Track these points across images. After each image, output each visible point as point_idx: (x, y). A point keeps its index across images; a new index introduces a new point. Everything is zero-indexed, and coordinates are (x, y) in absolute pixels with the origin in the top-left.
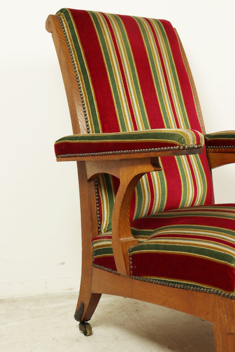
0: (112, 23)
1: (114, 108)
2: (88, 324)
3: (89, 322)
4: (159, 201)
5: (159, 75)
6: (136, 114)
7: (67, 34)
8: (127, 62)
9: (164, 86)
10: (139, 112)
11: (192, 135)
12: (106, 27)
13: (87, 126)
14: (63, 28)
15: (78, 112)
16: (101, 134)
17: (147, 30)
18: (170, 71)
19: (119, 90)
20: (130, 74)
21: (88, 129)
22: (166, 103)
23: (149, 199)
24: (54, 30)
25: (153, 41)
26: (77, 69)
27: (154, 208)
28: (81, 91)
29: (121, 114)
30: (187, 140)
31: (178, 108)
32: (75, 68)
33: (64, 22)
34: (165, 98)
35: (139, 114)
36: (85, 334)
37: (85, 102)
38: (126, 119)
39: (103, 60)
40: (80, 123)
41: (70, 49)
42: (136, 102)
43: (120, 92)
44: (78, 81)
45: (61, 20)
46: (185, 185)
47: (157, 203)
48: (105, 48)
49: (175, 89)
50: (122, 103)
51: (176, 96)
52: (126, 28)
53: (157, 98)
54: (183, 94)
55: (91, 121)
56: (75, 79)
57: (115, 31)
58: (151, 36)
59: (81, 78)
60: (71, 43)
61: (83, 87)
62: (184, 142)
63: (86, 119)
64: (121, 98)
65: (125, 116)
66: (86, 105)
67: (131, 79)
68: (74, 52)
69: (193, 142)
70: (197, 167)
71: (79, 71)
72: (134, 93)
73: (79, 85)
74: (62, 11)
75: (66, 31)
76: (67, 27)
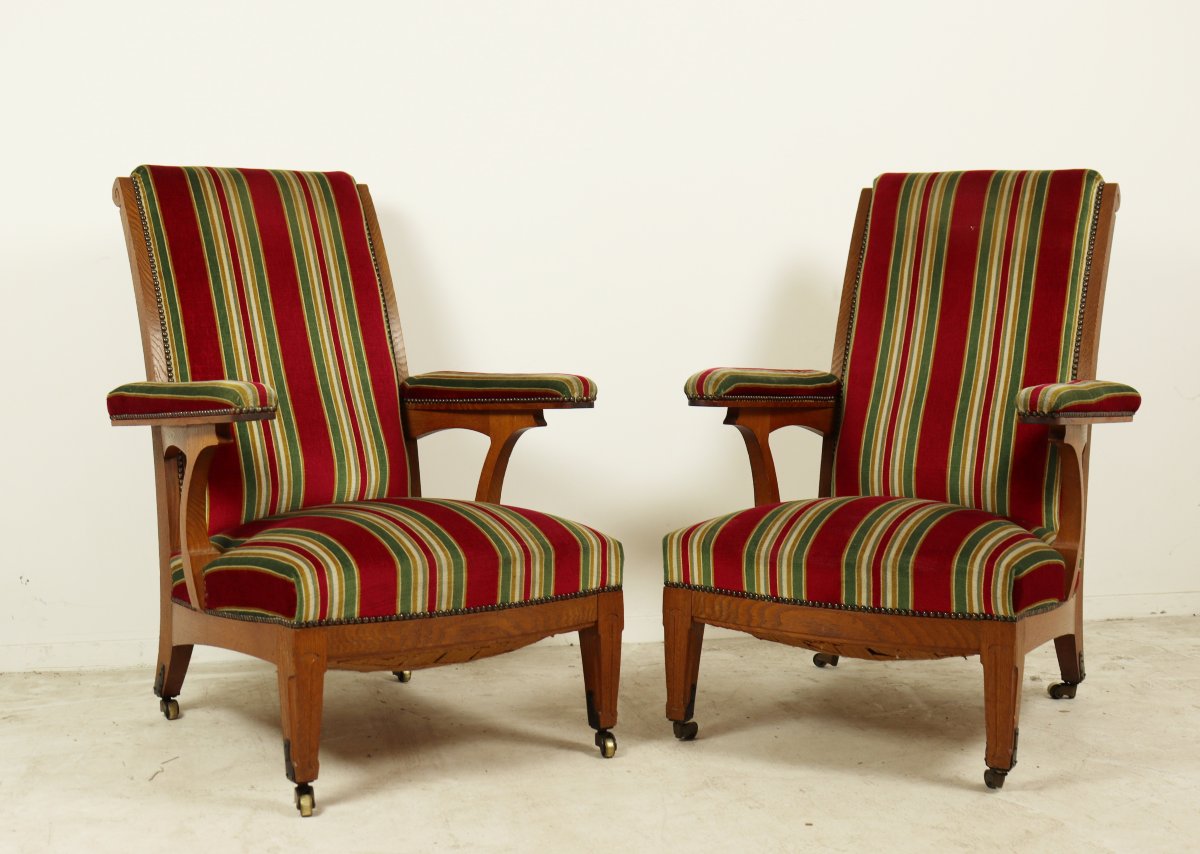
0: (227, 188)
1: (216, 336)
2: (175, 701)
3: (177, 698)
4: (289, 493)
5: (312, 276)
6: (257, 345)
7: (145, 210)
8: (248, 256)
9: (321, 294)
10: (263, 341)
11: (254, 392)
12: (214, 197)
13: (169, 366)
14: (140, 200)
15: (152, 344)
16: (190, 383)
17: (295, 195)
18: (336, 267)
19: (229, 305)
20: (252, 276)
21: (170, 371)
22: (320, 325)
23: (268, 490)
24: (123, 203)
25: (306, 215)
26: (157, 269)
27: (281, 505)
28: (160, 308)
29: (228, 346)
30: (245, 399)
31: (344, 332)
32: (154, 268)
33: (140, 190)
34: (319, 316)
35: (264, 345)
36: (167, 715)
37: (167, 325)
38: (237, 354)
39: (201, 253)
40: (155, 362)
41: (147, 236)
42: (260, 324)
43: (230, 309)
44: (158, 291)
45: (136, 185)
46: (342, 467)
47: (285, 496)
48: (207, 233)
49: (341, 299)
50: (233, 326)
51: (344, 311)
52: (253, 195)
53: (302, 317)
54: (359, 308)
55: (174, 358)
56: (152, 286)
57: (230, 202)
58: (301, 207)
59: (162, 285)
60: (150, 225)
61: (165, 301)
62: (240, 403)
63: (167, 354)
64: (231, 318)
65: (236, 349)
66: (168, 331)
67: (253, 285)
68: (154, 240)
69: (255, 402)
70: (370, 436)
71: (160, 273)
72: (258, 308)
73: (159, 296)
74: (140, 170)
75: (144, 204)
76: (144, 197)
